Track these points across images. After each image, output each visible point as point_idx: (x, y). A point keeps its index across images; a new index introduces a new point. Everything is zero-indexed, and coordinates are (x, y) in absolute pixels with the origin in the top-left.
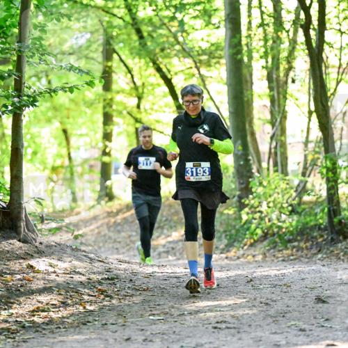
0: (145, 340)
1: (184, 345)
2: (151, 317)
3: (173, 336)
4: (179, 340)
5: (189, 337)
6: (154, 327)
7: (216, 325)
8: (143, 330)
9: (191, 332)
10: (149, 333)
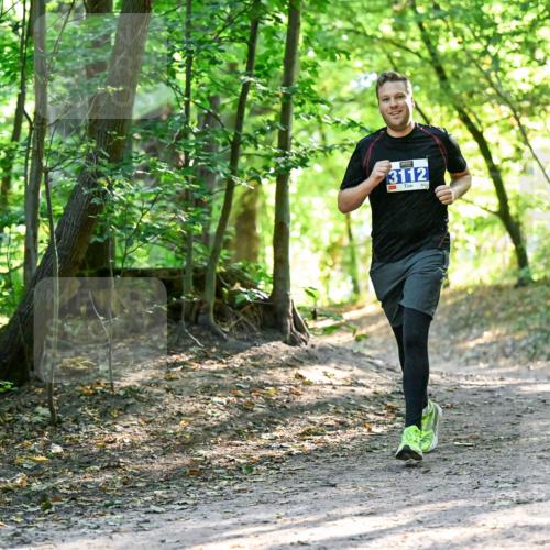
0: (447, 474)
1: (500, 479)
2: (457, 443)
3: (486, 468)
4: (493, 473)
5: (505, 469)
6: (460, 455)
7: (542, 454)
8: (445, 460)
9: (509, 462)
10: (453, 463)
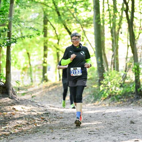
3: (72, 137)
4: (74, 139)
5: (78, 137)
6: (64, 133)
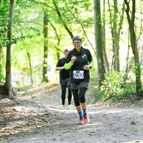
0: (61, 140)
1: (77, 142)
2: (64, 130)
3: (73, 138)
4: (75, 140)
5: (79, 138)
6: (65, 134)
7: (90, 134)
8: (60, 135)
9: (80, 136)
10: (63, 137)
